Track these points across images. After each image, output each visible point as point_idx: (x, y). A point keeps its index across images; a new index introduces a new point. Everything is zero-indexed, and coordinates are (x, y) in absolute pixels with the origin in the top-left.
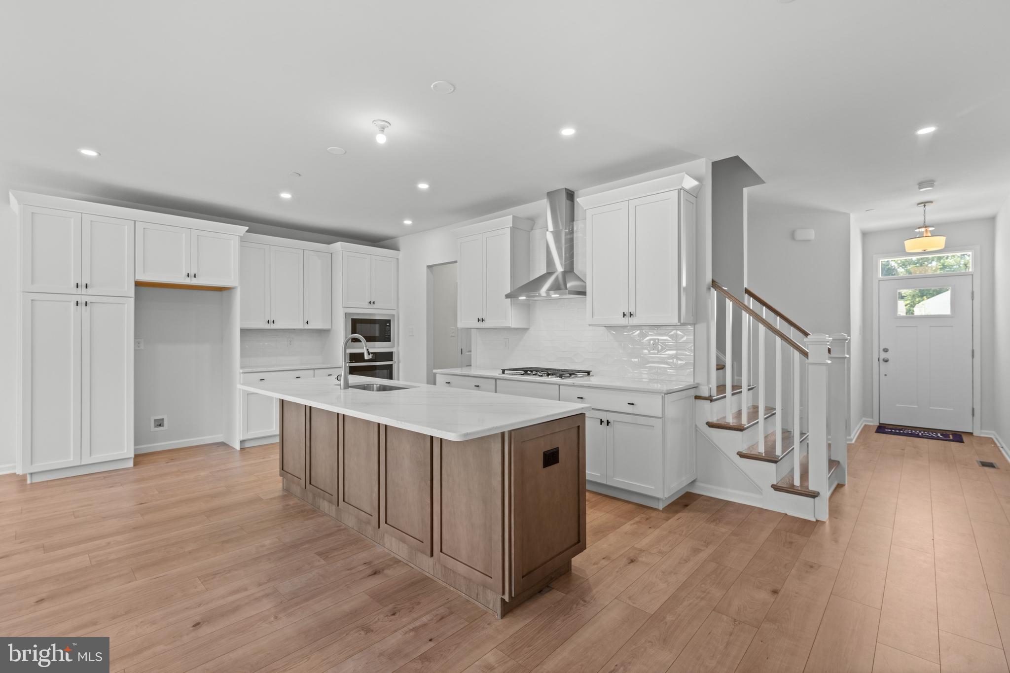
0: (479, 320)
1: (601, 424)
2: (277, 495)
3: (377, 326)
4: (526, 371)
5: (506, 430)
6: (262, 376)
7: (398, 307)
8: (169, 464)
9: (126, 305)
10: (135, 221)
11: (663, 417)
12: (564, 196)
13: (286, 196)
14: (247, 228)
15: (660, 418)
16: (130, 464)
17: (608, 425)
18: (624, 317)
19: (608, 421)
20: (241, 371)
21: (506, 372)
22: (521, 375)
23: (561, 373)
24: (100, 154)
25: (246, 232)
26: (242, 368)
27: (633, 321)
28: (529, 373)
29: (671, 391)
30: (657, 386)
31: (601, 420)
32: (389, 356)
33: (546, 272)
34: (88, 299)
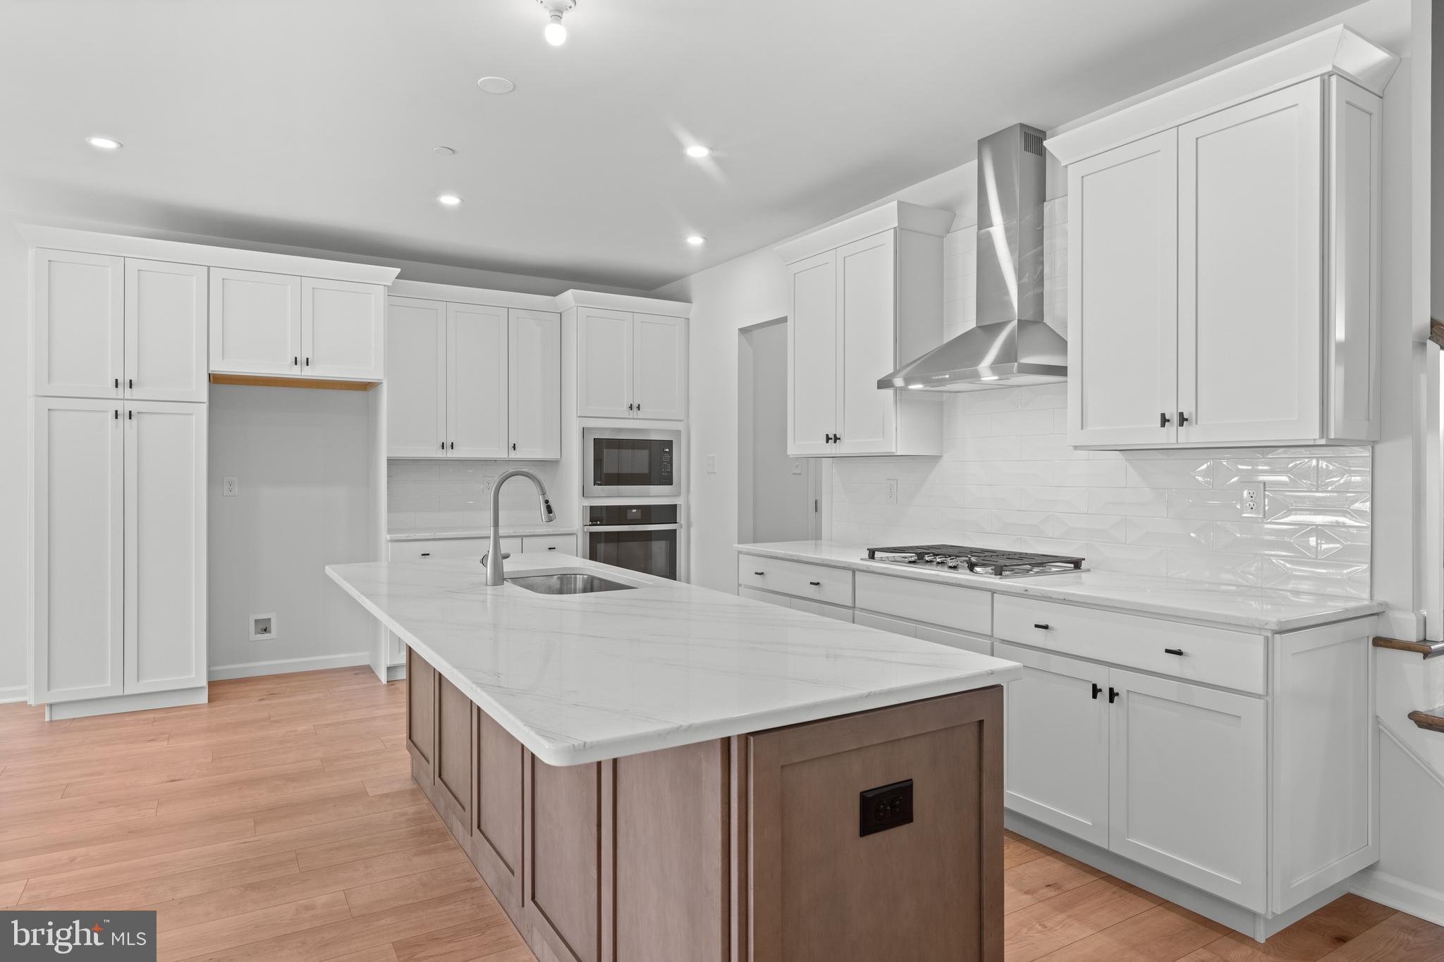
0: (828, 439)
1: (1094, 696)
2: (396, 787)
3: (645, 453)
4: (922, 555)
5: (734, 732)
6: (426, 547)
7: (688, 417)
8: (266, 702)
9: (194, 417)
10: (209, 267)
11: (1268, 693)
12: (1017, 142)
13: (450, 200)
14: (399, 270)
15: (1259, 696)
16: (203, 698)
17: (1111, 701)
18: (1163, 425)
19: (1111, 690)
20: (389, 537)
21: (878, 555)
22: (910, 562)
23: (1002, 563)
24: (122, 145)
25: (397, 278)
26: (390, 531)
27: (1188, 436)
28: (927, 559)
29: (1290, 627)
30: (1256, 610)
31: (1094, 686)
32: (669, 513)
33: (975, 326)
34: (134, 406)
